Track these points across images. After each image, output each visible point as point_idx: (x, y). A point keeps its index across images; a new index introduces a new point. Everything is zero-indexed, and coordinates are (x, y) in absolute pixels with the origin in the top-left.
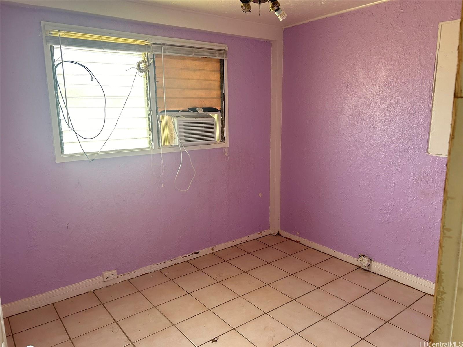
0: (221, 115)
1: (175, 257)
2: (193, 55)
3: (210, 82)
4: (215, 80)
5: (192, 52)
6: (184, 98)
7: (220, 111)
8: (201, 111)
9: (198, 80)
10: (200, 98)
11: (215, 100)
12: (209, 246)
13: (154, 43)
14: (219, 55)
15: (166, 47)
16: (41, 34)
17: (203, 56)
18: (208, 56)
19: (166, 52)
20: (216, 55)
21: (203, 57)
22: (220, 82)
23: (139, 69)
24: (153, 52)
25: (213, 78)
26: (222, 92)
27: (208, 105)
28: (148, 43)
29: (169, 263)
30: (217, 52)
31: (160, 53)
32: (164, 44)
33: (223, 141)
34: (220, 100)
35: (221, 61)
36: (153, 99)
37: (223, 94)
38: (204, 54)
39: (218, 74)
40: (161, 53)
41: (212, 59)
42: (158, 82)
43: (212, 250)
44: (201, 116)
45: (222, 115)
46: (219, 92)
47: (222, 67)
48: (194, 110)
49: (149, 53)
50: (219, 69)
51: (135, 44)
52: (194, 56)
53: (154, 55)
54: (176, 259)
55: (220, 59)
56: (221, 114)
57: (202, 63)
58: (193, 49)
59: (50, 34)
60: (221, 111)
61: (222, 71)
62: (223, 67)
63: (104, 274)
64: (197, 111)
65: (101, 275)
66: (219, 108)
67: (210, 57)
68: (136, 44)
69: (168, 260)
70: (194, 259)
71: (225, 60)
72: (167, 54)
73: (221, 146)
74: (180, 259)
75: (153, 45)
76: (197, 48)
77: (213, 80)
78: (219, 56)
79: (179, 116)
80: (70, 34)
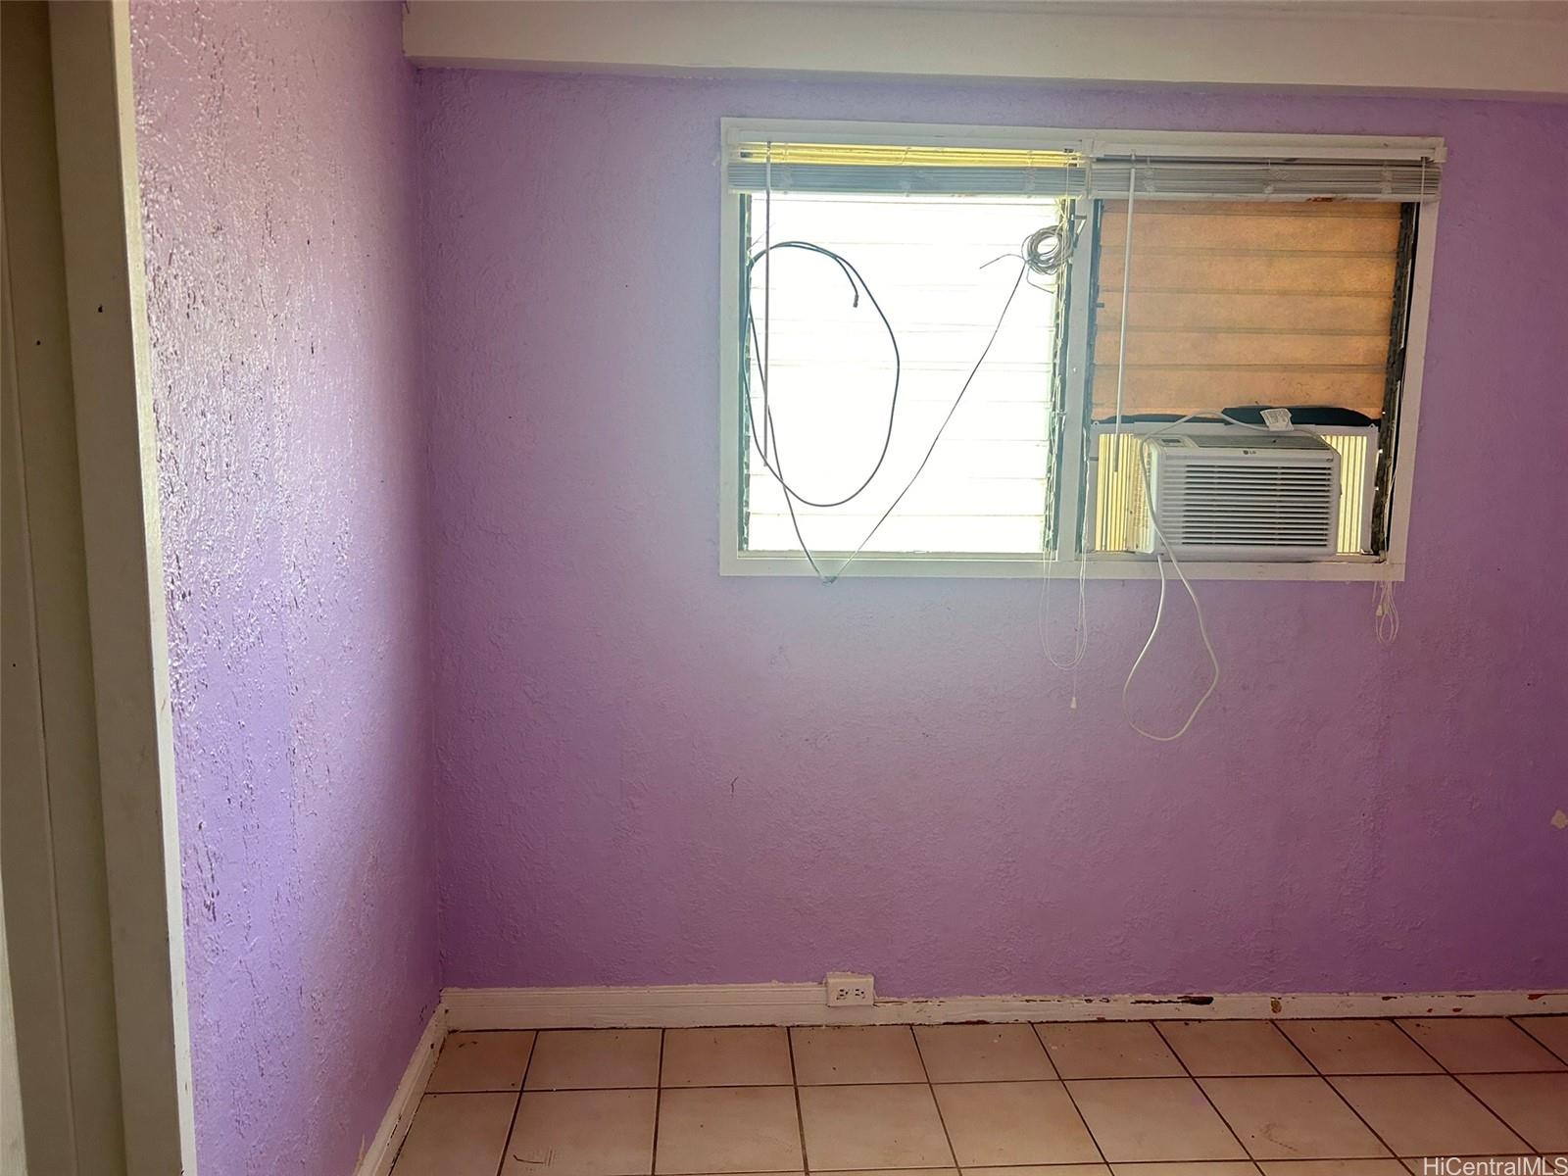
0: (1379, 443)
1: (1104, 992)
2: (1268, 194)
3: (1345, 301)
4: (1366, 294)
5: (1266, 182)
6: (1210, 367)
7: (1377, 422)
8: (1279, 423)
9: (1284, 293)
10: (1286, 368)
11: (1360, 379)
12: (1262, 989)
13: (1102, 156)
14: (1394, 185)
15: (1148, 169)
16: (718, 158)
17: (1316, 196)
18: (1343, 193)
19: (1145, 191)
20: (1382, 185)
21: (1316, 200)
22: (1390, 303)
23: (1034, 259)
24: (1094, 192)
25: (1358, 286)
26: (1394, 344)
27: (1319, 395)
28: (1081, 158)
29: (1075, 1008)
30: (1387, 172)
31: (1122, 195)
32: (1141, 160)
33: (1376, 553)
34: (1385, 376)
35: (1408, 212)
36: (1076, 370)
37: (1398, 351)
38: (1322, 185)
39: (1387, 268)
40: (1126, 193)
41: (1358, 204)
42: (1103, 305)
43: (1276, 1007)
44: (1277, 440)
45: (1387, 442)
46: (1382, 344)
47: (1406, 236)
48: (1251, 415)
49: (1077, 199)
50: (1391, 244)
51: (1025, 169)
52: (1274, 195)
53: (1096, 201)
54: (1108, 1001)
55: (1403, 204)
56: (1381, 436)
57: (1312, 225)
58: (1270, 167)
59: (744, 155)
60: (1383, 421)
61: (1406, 252)
62: (1412, 237)
63: (831, 981)
64: (1262, 421)
65: (821, 981)
66: (1372, 412)
67: (1350, 195)
68: (1029, 165)
69: (1074, 996)
70: (1186, 1021)
71: (1426, 203)
72: (1150, 194)
73: (1368, 572)
74: (1121, 1006)
75: (1094, 166)
76: (1290, 162)
77: (1356, 294)
78: (1394, 191)
79: (1175, 437)
80: (805, 152)
